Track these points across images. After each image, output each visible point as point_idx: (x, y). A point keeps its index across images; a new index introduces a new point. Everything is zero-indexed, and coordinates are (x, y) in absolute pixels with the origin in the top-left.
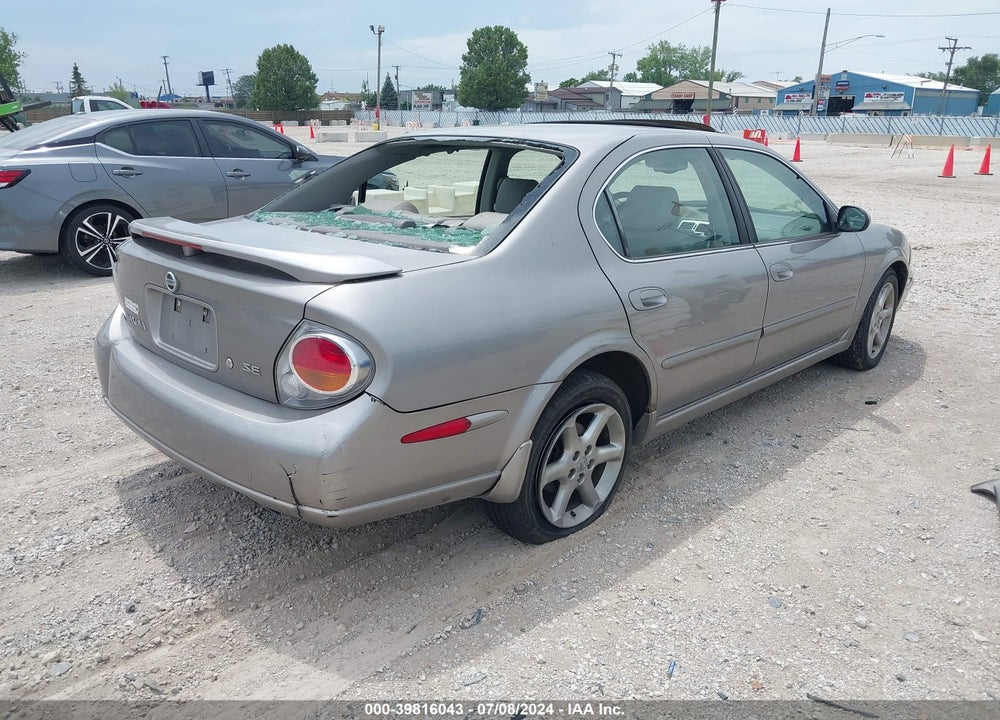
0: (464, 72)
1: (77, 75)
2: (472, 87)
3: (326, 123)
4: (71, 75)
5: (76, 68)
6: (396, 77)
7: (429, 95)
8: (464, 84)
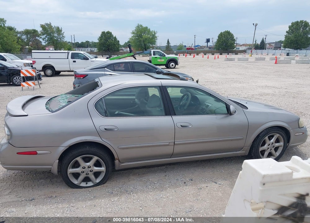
0: (286, 37)
1: (168, 41)
2: (288, 42)
3: (237, 54)
4: (167, 42)
5: (168, 40)
6: (265, 39)
7: (273, 45)
8: (286, 41)
